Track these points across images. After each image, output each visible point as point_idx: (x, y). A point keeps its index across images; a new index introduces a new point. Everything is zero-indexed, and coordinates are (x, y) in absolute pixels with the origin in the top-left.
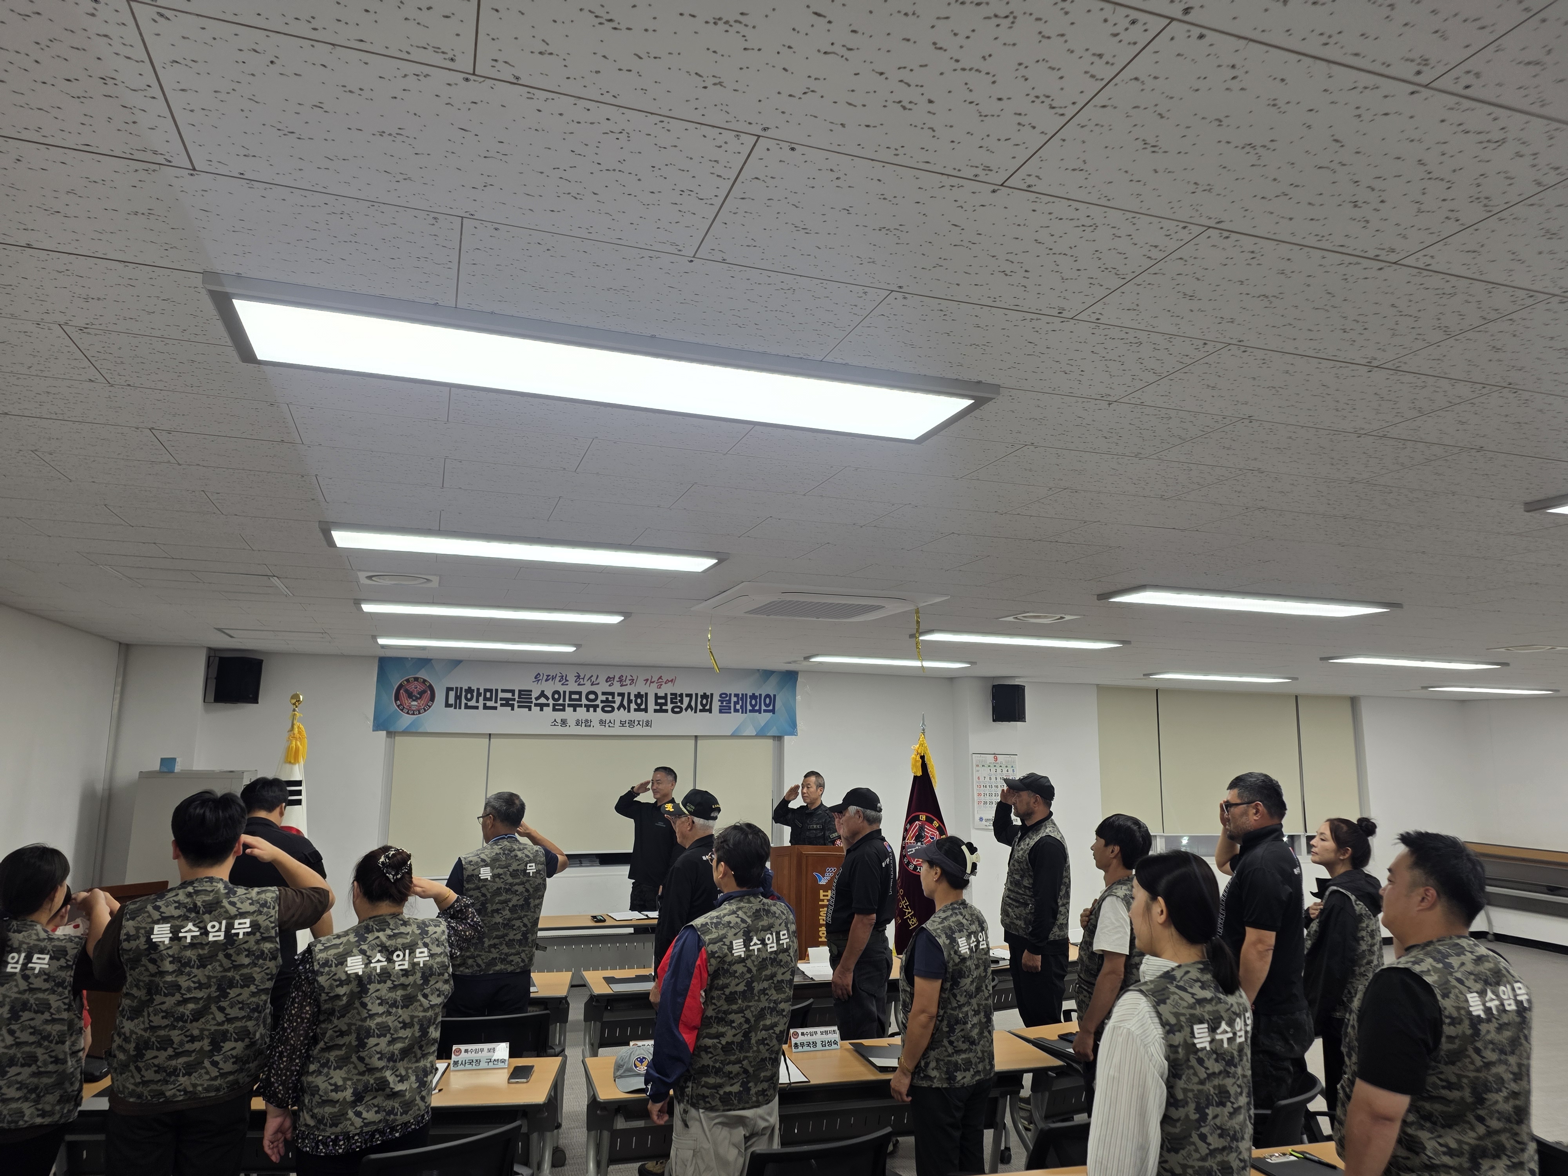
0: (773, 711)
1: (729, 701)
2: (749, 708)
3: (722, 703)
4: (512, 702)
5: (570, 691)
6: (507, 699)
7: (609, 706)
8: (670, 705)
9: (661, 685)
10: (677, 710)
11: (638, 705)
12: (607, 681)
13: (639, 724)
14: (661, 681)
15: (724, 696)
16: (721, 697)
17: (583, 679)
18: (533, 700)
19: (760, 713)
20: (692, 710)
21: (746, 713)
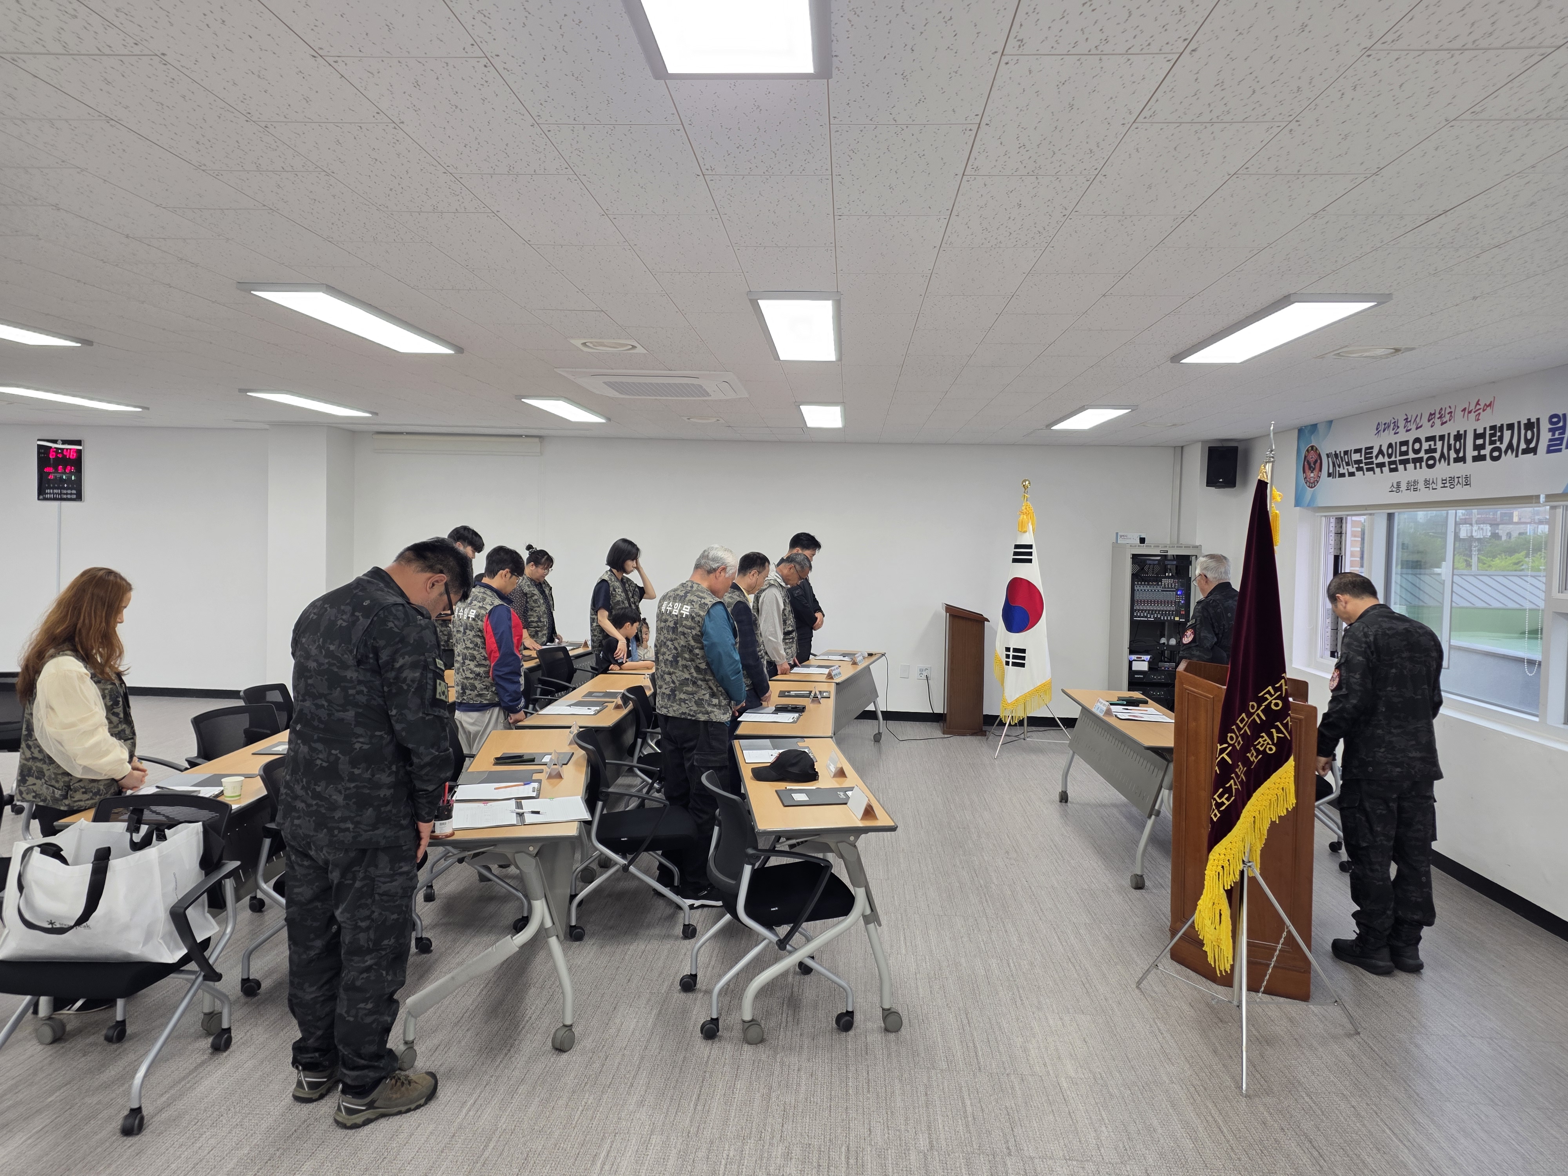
1: (1563, 429)
3: (1553, 435)
4: (1361, 465)
5: (1400, 442)
6: (1358, 462)
7: (1433, 458)
8: (1489, 448)
9: (1479, 414)
10: (1496, 454)
11: (1457, 452)
12: (1429, 421)
13: (1458, 482)
14: (1478, 407)
15: (1555, 420)
16: (1551, 423)
17: (1410, 421)
18: (1374, 459)
20: (1512, 453)
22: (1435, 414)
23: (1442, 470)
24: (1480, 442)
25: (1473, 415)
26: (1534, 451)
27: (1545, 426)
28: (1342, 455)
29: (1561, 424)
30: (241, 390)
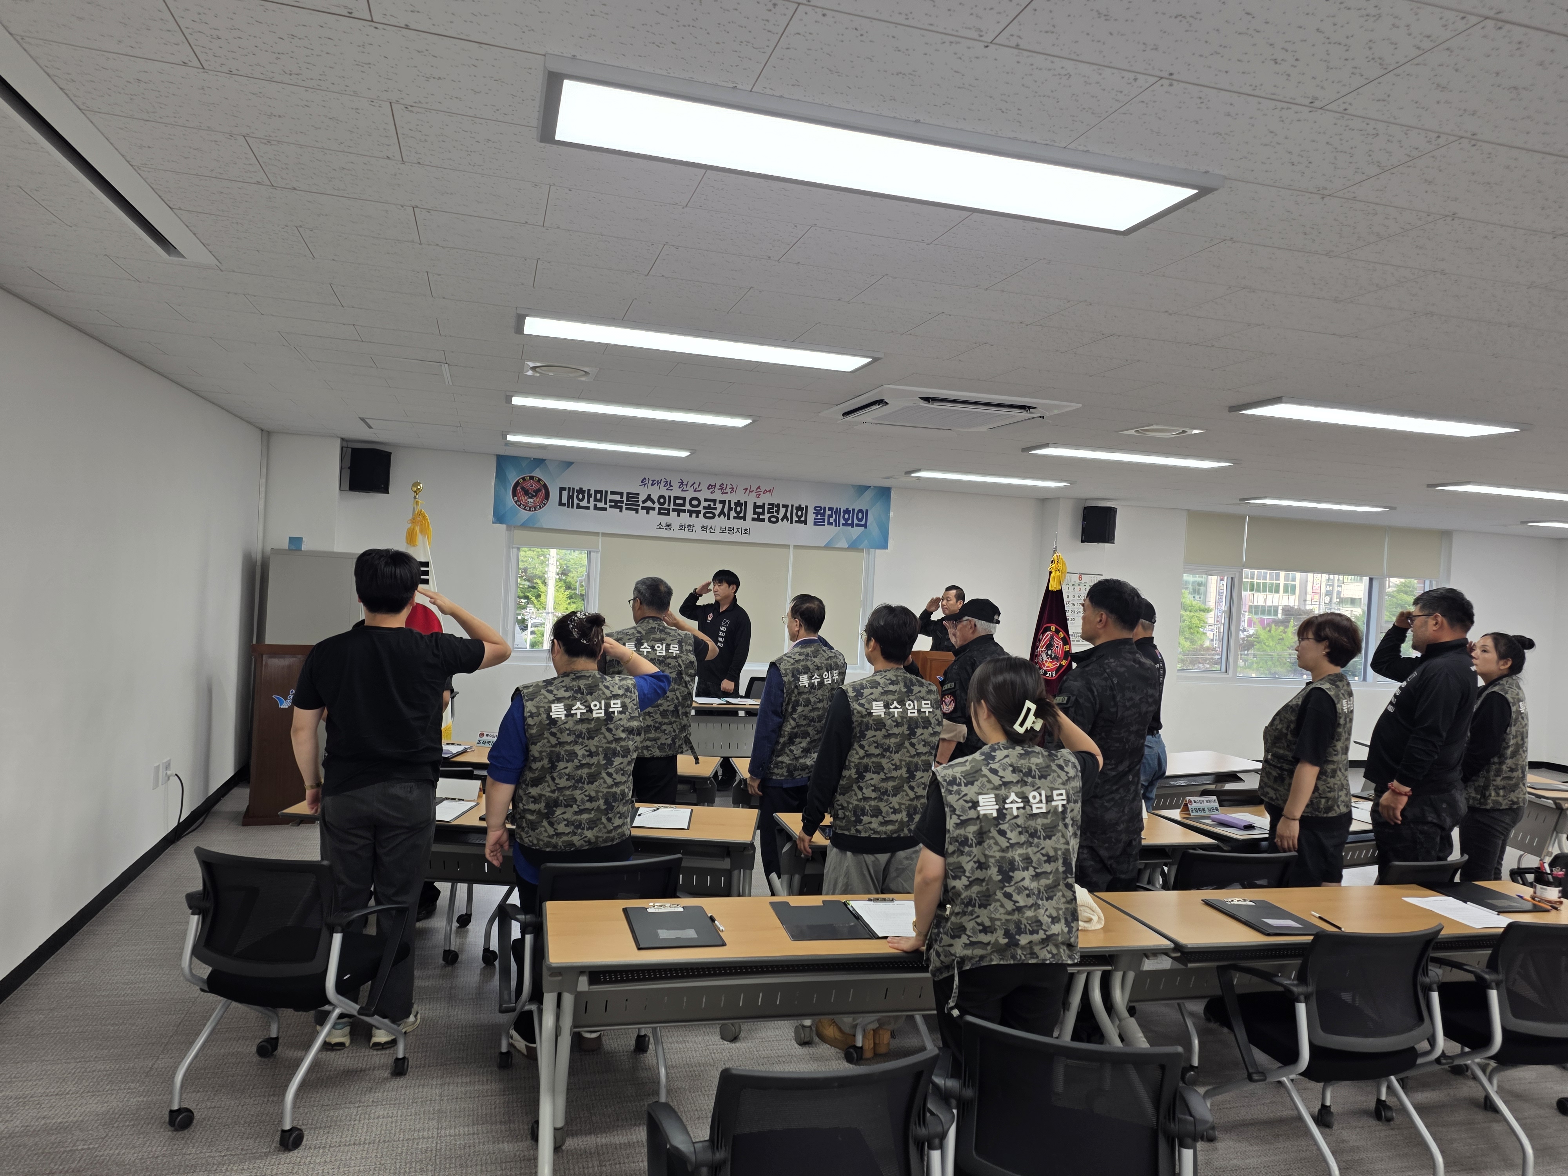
1: (824, 514)
2: (842, 521)
4: (620, 504)
5: (675, 497)
6: (617, 501)
7: (712, 513)
8: (767, 515)
9: (760, 494)
10: (773, 519)
11: (737, 513)
12: (708, 489)
13: (737, 531)
14: (759, 490)
16: (816, 509)
17: (686, 485)
18: (640, 503)
19: (853, 527)
20: (788, 521)
21: (839, 526)
22: (715, 486)
25: (754, 494)
26: (805, 522)
27: (811, 511)
29: (822, 512)
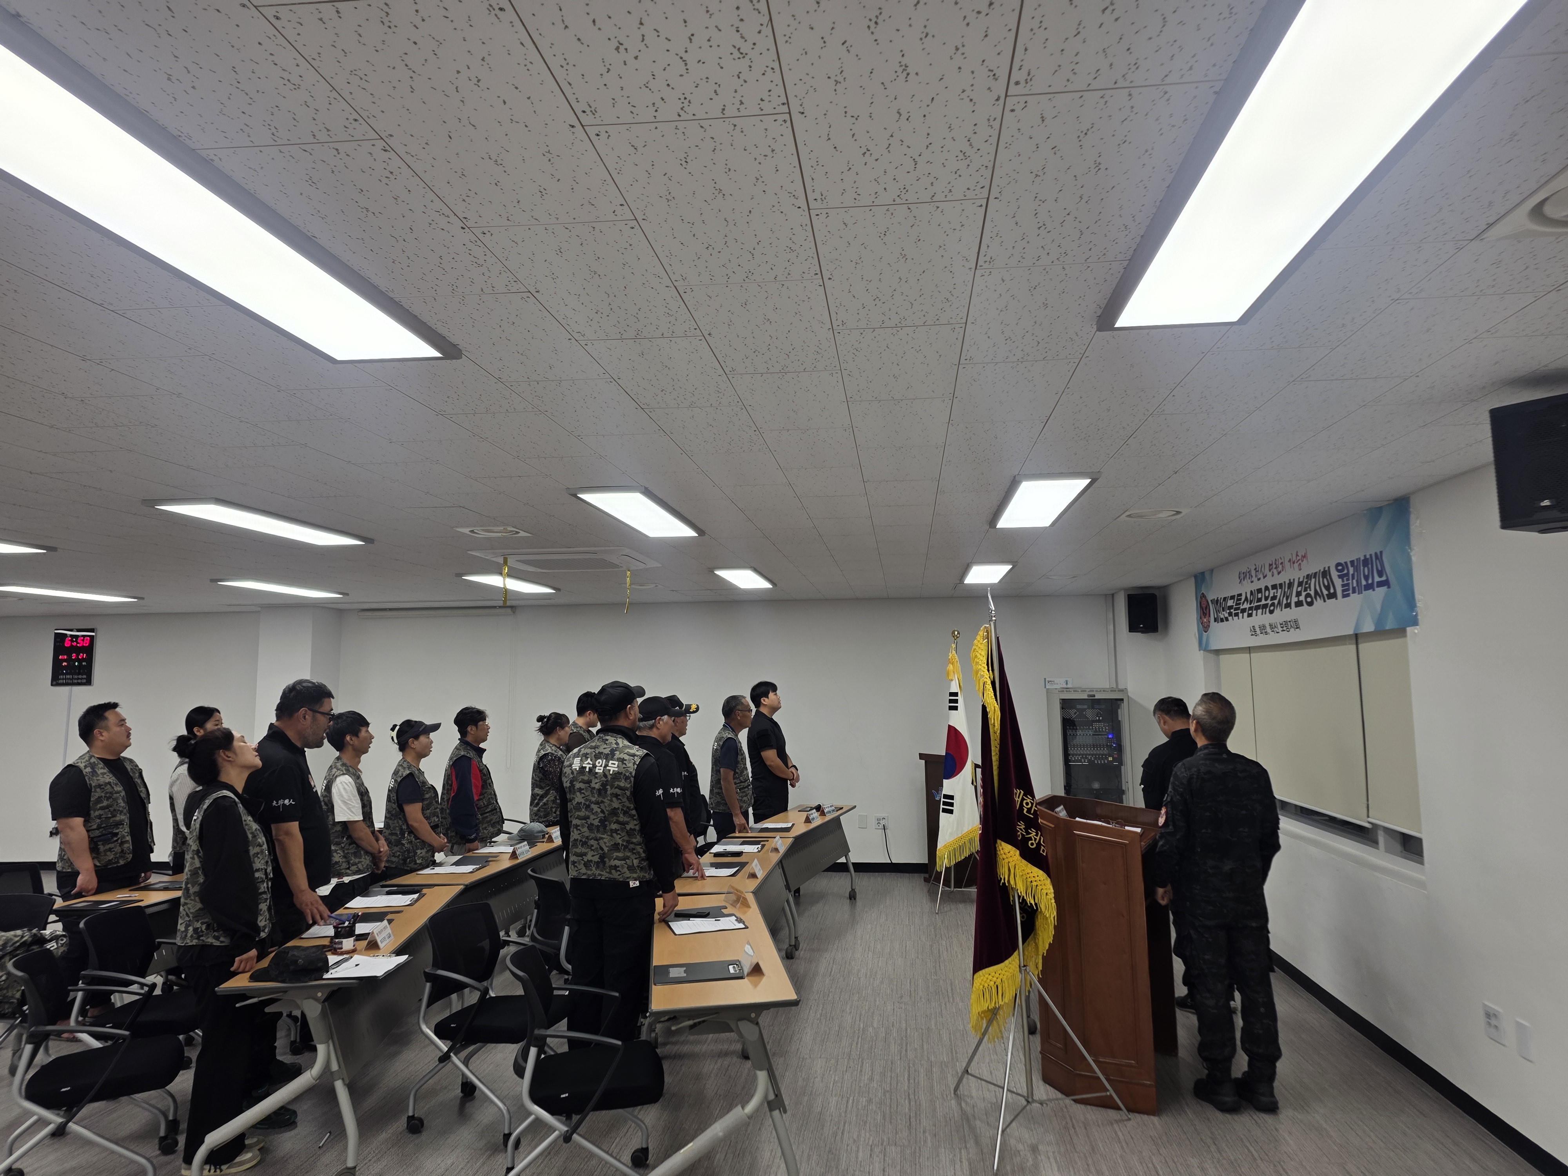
0: (1385, 583)
1: (1347, 574)
2: (1364, 583)
3: (1343, 581)
4: (1232, 611)
5: (1257, 590)
6: (1230, 607)
7: (1273, 604)
8: (1304, 594)
9: (1300, 564)
10: (1309, 600)
11: (1287, 599)
12: (1270, 570)
13: (1291, 626)
14: (1298, 558)
15: (1340, 568)
16: (1338, 571)
17: (1258, 571)
18: (1241, 606)
19: (1374, 590)
20: (1320, 598)
21: (1362, 593)
22: (1272, 564)
23: (1281, 615)
24: (1299, 589)
25: (1296, 565)
26: (1332, 596)
27: (1334, 574)
28: (1222, 601)
29: (1346, 572)
30: (212, 581)
